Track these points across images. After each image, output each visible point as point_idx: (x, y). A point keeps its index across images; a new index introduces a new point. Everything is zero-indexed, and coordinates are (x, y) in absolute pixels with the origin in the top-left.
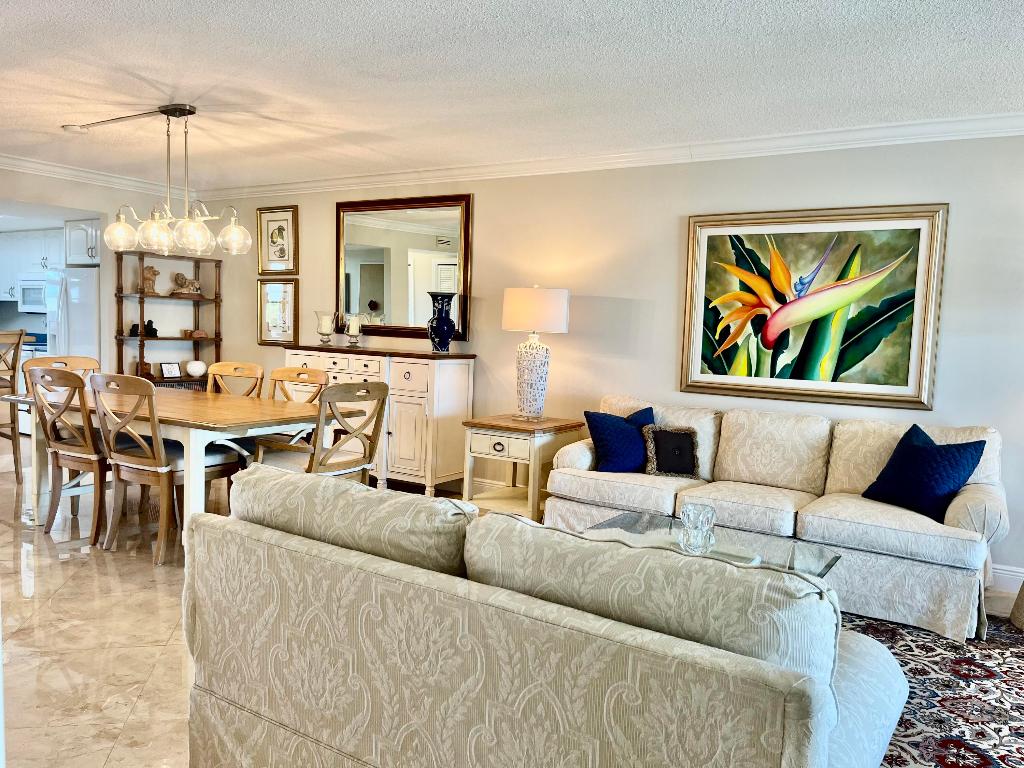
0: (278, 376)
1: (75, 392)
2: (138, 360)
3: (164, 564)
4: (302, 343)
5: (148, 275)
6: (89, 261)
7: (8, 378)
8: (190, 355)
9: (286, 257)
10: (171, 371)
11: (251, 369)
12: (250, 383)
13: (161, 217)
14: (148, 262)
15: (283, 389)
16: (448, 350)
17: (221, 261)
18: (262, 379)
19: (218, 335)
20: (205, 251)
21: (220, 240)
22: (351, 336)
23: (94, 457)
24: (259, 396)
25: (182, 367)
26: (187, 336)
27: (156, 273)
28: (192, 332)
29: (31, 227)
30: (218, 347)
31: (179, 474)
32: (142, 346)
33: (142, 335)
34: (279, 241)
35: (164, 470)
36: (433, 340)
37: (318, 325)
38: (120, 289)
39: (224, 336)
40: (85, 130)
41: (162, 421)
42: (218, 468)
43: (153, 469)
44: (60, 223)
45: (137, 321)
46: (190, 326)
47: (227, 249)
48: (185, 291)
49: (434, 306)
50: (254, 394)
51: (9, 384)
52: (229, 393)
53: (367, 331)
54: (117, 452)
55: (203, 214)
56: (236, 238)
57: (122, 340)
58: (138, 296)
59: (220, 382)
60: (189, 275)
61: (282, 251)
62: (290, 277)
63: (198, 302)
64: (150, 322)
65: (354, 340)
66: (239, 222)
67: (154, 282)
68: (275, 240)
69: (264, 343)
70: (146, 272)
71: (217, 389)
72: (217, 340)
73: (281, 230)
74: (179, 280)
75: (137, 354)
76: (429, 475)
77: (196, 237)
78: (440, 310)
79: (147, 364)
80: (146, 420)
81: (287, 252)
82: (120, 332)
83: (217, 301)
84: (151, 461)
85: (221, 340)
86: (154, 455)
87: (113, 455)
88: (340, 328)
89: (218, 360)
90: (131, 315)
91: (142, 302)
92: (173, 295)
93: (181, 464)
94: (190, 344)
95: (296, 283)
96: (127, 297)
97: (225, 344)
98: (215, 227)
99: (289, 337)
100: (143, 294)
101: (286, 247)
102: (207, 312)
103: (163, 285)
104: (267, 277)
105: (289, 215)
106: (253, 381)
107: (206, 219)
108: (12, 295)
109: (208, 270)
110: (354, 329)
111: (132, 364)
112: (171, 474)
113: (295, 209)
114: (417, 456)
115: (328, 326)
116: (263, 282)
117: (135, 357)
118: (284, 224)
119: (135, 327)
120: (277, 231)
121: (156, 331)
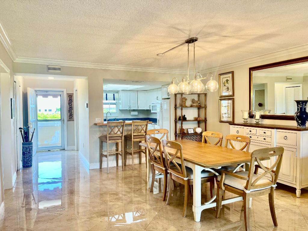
0: (228, 138)
1: (158, 145)
2: (181, 127)
3: (186, 216)
4: (236, 122)
5: (184, 100)
6: (168, 97)
7: (145, 135)
8: (197, 126)
9: (229, 91)
10: (191, 131)
11: (218, 134)
12: (218, 140)
13: (186, 81)
14: (184, 96)
15: (231, 143)
16: (305, 126)
17: (206, 94)
18: (222, 138)
19: (206, 119)
20: (201, 91)
21: (206, 87)
22: (256, 120)
23: (164, 169)
24: (221, 145)
25: (194, 130)
26: (196, 119)
27: (186, 99)
28: (197, 118)
29: (154, 88)
30: (206, 123)
31: (191, 181)
32: (182, 124)
33: (182, 120)
34: (227, 85)
35: (186, 179)
36: (297, 121)
37: (242, 115)
38: (176, 105)
39: (208, 119)
40: (163, 55)
41: (185, 160)
42: (206, 179)
43: (182, 178)
44: (161, 86)
45: (181, 115)
46: (196, 116)
47: (209, 90)
48: (195, 104)
49: (298, 106)
50: (219, 145)
51: (144, 137)
52: (210, 143)
53: (263, 117)
54: (170, 168)
55: (200, 77)
56: (213, 85)
57: (176, 122)
58: (181, 107)
59: (207, 139)
60: (196, 99)
61: (228, 88)
62: (231, 98)
63: (199, 108)
64: (184, 115)
65: (257, 121)
66: (213, 79)
67: (185, 102)
68: (225, 85)
69: (221, 122)
70: (183, 99)
71: (206, 142)
72: (205, 121)
73: (227, 81)
74: (193, 101)
75: (181, 126)
76: (298, 184)
77: (198, 86)
78: (301, 108)
79: (183, 129)
80: (179, 158)
81: (229, 89)
82: (176, 119)
83: (205, 107)
84: (181, 175)
85: (207, 120)
86: (182, 172)
87: (169, 169)
88: (251, 116)
89: (206, 131)
90: (179, 114)
91: (182, 109)
92: (191, 106)
93: (192, 177)
94: (196, 122)
95: (233, 100)
96: (178, 108)
97: (208, 122)
98: (204, 82)
99: (231, 120)
100: (183, 106)
101: (229, 87)
102: (202, 111)
103: (188, 103)
104: (222, 98)
105: (230, 75)
106: (219, 139)
107: (201, 79)
108: (150, 108)
109: (202, 97)
110: (258, 116)
111: (179, 129)
112: (189, 181)
113: (232, 73)
114: (292, 174)
115: (246, 115)
116: (221, 100)
117: (180, 127)
118: (229, 79)
119: (180, 117)
120: (226, 81)
121: (186, 118)
